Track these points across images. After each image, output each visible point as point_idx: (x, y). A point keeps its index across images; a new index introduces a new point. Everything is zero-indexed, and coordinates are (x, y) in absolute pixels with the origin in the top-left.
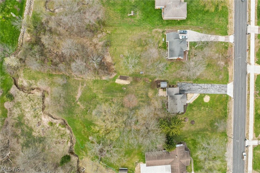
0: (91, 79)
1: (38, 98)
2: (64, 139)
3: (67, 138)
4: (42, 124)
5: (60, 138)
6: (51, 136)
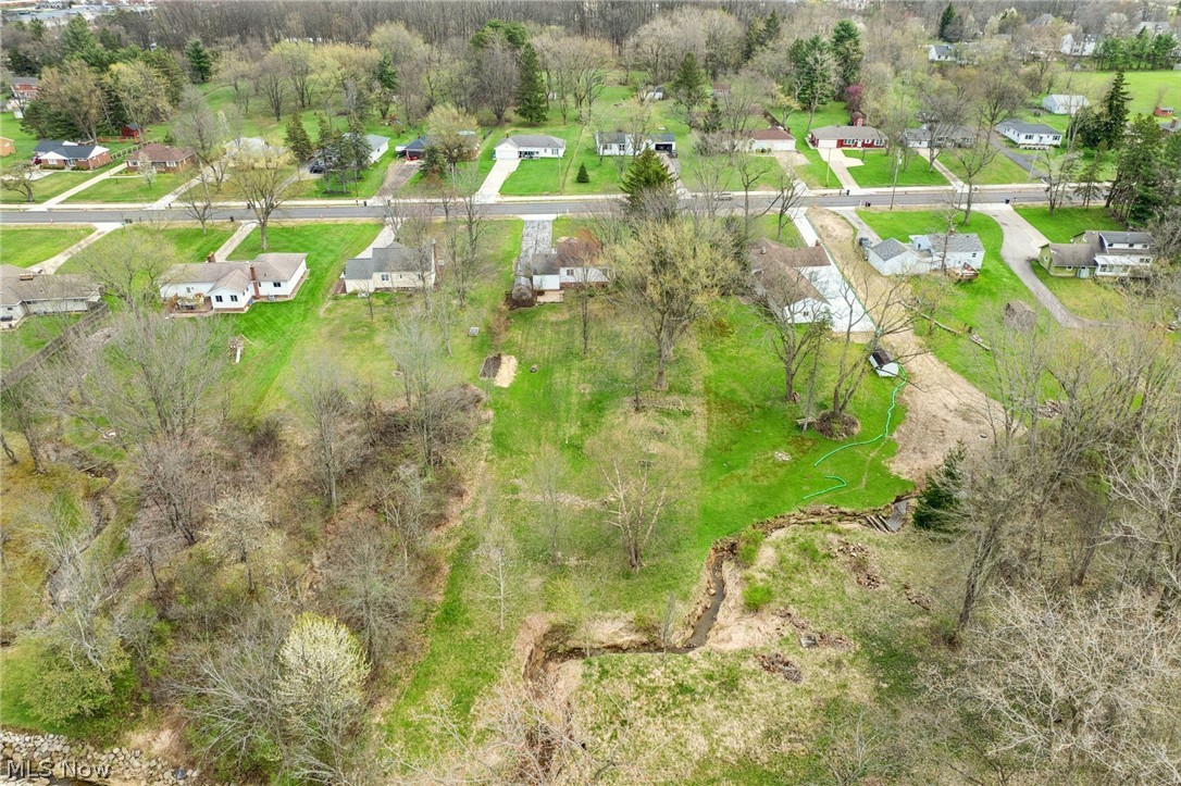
0: (490, 458)
1: (600, 677)
2: (828, 545)
3: (820, 533)
4: (778, 651)
5: (834, 563)
6: (839, 607)
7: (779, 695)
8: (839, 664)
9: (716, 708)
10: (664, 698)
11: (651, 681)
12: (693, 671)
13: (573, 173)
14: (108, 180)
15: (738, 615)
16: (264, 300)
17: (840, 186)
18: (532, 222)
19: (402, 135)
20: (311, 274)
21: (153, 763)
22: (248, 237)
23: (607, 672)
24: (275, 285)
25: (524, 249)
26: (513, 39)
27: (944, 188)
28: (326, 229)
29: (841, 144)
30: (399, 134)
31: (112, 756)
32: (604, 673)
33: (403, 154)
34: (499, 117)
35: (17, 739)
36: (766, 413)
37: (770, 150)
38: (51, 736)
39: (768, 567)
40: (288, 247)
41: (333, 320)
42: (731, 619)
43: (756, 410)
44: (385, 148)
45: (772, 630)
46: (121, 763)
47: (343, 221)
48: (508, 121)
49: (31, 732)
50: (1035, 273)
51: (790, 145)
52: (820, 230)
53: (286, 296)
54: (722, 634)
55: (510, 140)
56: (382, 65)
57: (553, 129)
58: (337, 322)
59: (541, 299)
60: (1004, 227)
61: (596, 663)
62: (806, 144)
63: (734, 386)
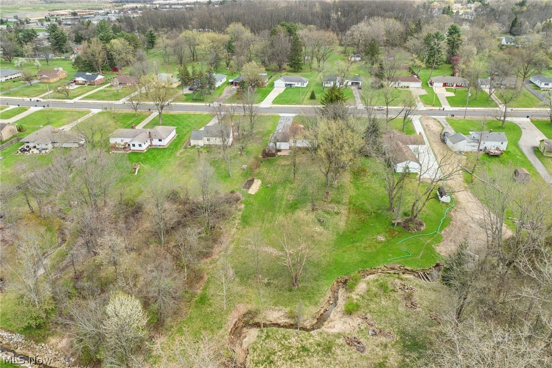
0: (239, 227)
1: (266, 339)
2: (394, 285)
3: (392, 279)
4: (356, 336)
5: (396, 295)
6: (393, 317)
7: (351, 358)
8: (386, 346)
9: (318, 360)
10: (294, 353)
11: (289, 343)
12: (311, 341)
13: (309, 94)
14: (102, 90)
15: (341, 315)
16: (154, 147)
17: (440, 106)
18: (284, 117)
19: (234, 74)
20: (178, 136)
21: (57, 352)
22: (154, 118)
23: (269, 336)
24: (159, 140)
25: (277, 129)
26: (290, 32)
27: (495, 109)
28: (190, 116)
29: (445, 85)
30: (232, 74)
31: (41, 347)
32: (268, 336)
33: (232, 83)
34: (280, 67)
35: (5, 334)
36: (378, 216)
37: (408, 87)
38: (19, 335)
39: (360, 293)
40: (171, 124)
41: (182, 158)
42: (337, 317)
43: (373, 214)
44: (224, 80)
45: (355, 325)
46: (44, 351)
47: (198, 113)
48: (284, 69)
49: (11, 332)
50: (536, 154)
51: (419, 84)
52: (425, 127)
53: (164, 146)
54: (331, 324)
55: (282, 78)
56: (230, 42)
57: (305, 74)
58: (184, 159)
59: (279, 154)
60: (523, 130)
61: (265, 331)
62: (427, 85)
63: (364, 201)
